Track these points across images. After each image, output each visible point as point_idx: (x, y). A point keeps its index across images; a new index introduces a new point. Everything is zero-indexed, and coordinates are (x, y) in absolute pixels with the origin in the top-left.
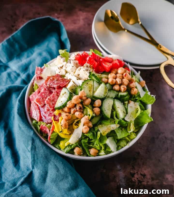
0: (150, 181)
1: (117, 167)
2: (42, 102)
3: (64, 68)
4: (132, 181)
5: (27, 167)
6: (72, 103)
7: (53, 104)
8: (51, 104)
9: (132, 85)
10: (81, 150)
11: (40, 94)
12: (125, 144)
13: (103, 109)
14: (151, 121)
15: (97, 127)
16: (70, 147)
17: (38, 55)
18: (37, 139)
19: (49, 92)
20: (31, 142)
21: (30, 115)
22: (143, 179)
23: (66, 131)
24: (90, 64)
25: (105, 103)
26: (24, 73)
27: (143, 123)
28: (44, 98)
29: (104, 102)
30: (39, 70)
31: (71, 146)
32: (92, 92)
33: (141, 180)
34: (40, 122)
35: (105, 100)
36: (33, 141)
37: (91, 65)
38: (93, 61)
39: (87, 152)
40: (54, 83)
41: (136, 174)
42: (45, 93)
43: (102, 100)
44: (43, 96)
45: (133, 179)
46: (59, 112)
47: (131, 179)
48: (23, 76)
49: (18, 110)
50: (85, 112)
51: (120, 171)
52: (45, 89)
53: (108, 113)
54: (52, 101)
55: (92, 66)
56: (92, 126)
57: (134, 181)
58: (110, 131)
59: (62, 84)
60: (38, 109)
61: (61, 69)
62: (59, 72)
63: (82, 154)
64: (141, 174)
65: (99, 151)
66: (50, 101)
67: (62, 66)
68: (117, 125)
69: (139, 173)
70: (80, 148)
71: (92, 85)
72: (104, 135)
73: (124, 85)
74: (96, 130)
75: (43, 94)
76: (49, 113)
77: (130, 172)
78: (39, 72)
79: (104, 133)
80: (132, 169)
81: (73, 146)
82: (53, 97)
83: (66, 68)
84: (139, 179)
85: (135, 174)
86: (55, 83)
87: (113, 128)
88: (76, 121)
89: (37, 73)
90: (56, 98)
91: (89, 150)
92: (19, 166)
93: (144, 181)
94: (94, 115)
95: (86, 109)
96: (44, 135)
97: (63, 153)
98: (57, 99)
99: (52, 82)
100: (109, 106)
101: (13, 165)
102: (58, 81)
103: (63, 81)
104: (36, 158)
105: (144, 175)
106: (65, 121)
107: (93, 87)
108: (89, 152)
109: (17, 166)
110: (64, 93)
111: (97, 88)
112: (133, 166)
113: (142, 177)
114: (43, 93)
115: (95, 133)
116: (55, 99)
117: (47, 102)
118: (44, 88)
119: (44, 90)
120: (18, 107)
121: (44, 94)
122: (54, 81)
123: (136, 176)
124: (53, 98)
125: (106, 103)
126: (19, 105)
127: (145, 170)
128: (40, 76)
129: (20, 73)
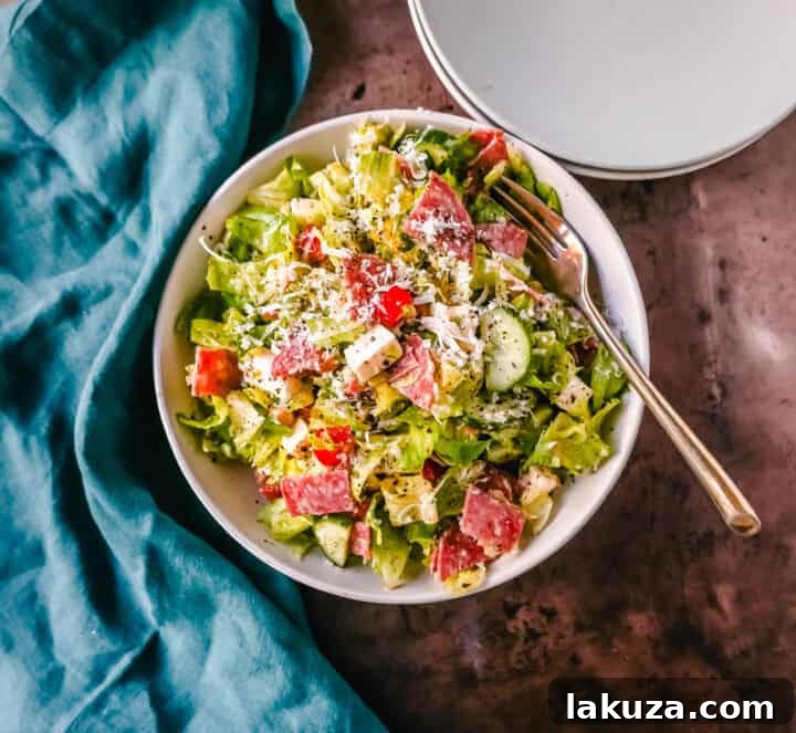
0: (569, 633)
4: (506, 630)
22: (543, 627)
26: (129, 209)
33: (539, 630)
41: (523, 608)
45: (511, 626)
47: (504, 624)
57: (512, 630)
64: (542, 611)
69: (535, 605)
77: (504, 601)
80: (514, 589)
84: (531, 626)
85: (518, 606)
93: (546, 634)
105: (551, 614)
113: (544, 620)
123: (522, 614)
127: (559, 594)
129: (114, 208)
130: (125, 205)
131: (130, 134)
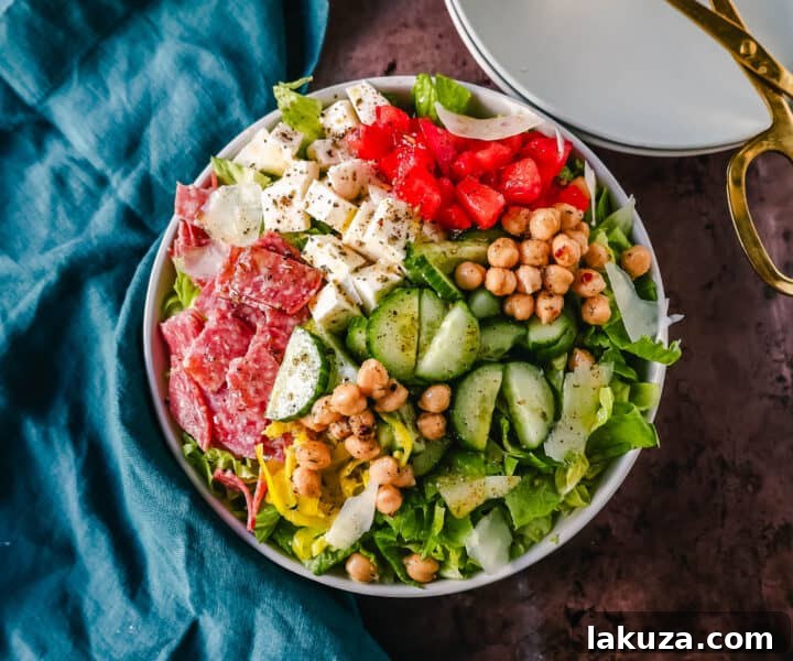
1: (516, 588)
2: (213, 374)
3: (298, 204)
4: (568, 638)
5: (178, 605)
6: (330, 412)
7: (257, 391)
8: (251, 391)
9: (586, 289)
10: (372, 568)
11: (202, 335)
12: (545, 530)
13: (457, 420)
14: (651, 445)
15: (434, 483)
16: (330, 557)
17: (181, 70)
18: (204, 527)
19: (238, 329)
20: (185, 537)
21: (171, 409)
23: (312, 507)
24: (408, 202)
25: (465, 393)
26: (126, 173)
27: (620, 444)
28: (222, 355)
29: (461, 392)
30: (190, 198)
31: (334, 554)
32: (412, 354)
34: (211, 452)
35: (466, 384)
36: (192, 535)
37: (413, 207)
38: (421, 190)
39: (396, 568)
40: (257, 287)
42: (224, 335)
43: (455, 383)
44: (218, 347)
46: (285, 427)
47: (566, 632)
48: (124, 188)
49: (121, 402)
50: (384, 439)
51: (528, 602)
52: (223, 317)
53: (476, 429)
54: (254, 379)
55: (417, 209)
56: (414, 483)
58: (481, 502)
59: (291, 296)
60: (201, 400)
61: (287, 209)
62: (279, 222)
63: (377, 577)
65: (442, 565)
66: (245, 379)
67: (291, 197)
68: (509, 480)
69: (599, 610)
70: (369, 559)
71: (416, 316)
72: (459, 516)
73: (551, 296)
74: (430, 495)
75: (217, 338)
76: (245, 421)
77: (566, 607)
78: (191, 207)
79: (458, 511)
80: (576, 594)
81: (340, 555)
82: (256, 361)
83: (308, 205)
86: (264, 288)
87: (493, 489)
88: (350, 467)
89: (182, 211)
90: (270, 367)
91: (405, 561)
92: (147, 595)
94: (421, 447)
95: (387, 430)
96: (232, 496)
97: (307, 571)
98: (275, 370)
99: (248, 286)
100: (484, 399)
101: (125, 591)
102: (275, 280)
103: (295, 282)
104: (206, 589)
106: (306, 474)
107: (417, 326)
108: (403, 568)
109: (139, 596)
110: (299, 357)
111: (434, 327)
112: (578, 584)
114: (215, 332)
115: (425, 510)
116: (265, 369)
117: (234, 379)
118: (219, 310)
119: (218, 321)
120: (119, 389)
121: (221, 337)
122: (257, 279)
124: (257, 367)
125: (469, 393)
126: (123, 375)
127: (625, 598)
128: (196, 223)
129: (109, 172)
130: (122, 170)
131: (133, 102)
